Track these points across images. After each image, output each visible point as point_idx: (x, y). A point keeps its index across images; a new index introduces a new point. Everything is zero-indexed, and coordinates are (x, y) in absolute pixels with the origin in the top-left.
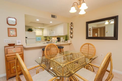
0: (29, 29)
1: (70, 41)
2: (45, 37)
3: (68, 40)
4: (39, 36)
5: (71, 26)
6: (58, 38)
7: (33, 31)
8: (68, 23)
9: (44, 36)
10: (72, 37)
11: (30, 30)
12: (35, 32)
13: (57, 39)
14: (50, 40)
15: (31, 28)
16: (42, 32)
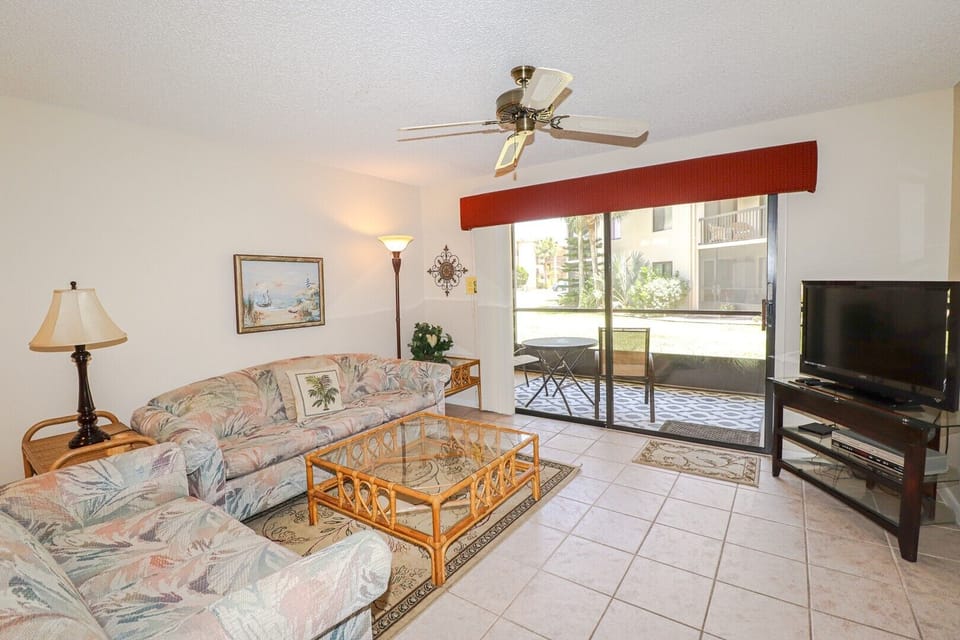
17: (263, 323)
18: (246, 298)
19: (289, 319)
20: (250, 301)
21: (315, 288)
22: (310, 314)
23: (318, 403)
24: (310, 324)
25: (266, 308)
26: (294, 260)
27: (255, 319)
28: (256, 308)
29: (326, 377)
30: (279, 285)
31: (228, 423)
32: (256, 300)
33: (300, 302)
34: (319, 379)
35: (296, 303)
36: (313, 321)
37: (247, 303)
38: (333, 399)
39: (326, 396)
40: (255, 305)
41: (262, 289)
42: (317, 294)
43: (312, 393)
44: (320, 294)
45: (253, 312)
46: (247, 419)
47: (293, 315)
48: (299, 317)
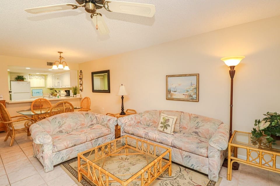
0: (18, 76)
1: (80, 95)
2: (51, 89)
3: (77, 94)
4: (38, 87)
5: (80, 75)
6: (66, 91)
7: (25, 80)
8: (78, 71)
9: (48, 88)
10: (81, 90)
11: (20, 78)
12: (30, 82)
13: (66, 93)
14: (58, 95)
15: (21, 75)
16: (44, 80)
17: (174, 97)
18: (169, 89)
19: (183, 97)
20: (170, 90)
21: (194, 86)
22: (192, 96)
23: (162, 127)
24: (191, 100)
25: (175, 92)
26: (185, 75)
27: (171, 96)
28: (172, 92)
29: (169, 119)
30: (180, 85)
31: (149, 122)
32: (172, 90)
33: (188, 91)
34: (166, 119)
35: (186, 92)
36: (193, 99)
37: (169, 90)
38: (167, 128)
39: (165, 126)
40: (171, 91)
41: (174, 86)
42: (196, 88)
43: (162, 123)
44: (197, 88)
45: (171, 93)
46: (153, 124)
47: (185, 96)
48: (187, 97)
